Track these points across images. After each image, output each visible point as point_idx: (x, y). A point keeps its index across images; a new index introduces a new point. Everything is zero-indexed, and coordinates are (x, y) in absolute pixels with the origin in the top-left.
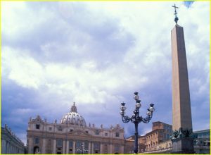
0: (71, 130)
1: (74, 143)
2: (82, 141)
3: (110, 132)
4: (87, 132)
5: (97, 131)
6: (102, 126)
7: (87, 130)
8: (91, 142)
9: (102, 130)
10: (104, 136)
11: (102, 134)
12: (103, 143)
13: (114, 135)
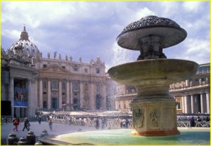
0: (45, 66)
1: (49, 83)
2: (59, 80)
3: (90, 66)
4: (64, 67)
5: (76, 67)
6: (80, 59)
7: (64, 65)
8: (70, 82)
9: (81, 65)
10: (84, 72)
11: (81, 71)
12: (83, 82)
13: (95, 71)
